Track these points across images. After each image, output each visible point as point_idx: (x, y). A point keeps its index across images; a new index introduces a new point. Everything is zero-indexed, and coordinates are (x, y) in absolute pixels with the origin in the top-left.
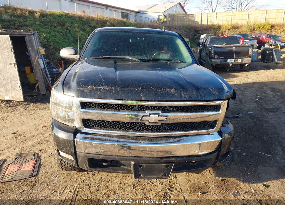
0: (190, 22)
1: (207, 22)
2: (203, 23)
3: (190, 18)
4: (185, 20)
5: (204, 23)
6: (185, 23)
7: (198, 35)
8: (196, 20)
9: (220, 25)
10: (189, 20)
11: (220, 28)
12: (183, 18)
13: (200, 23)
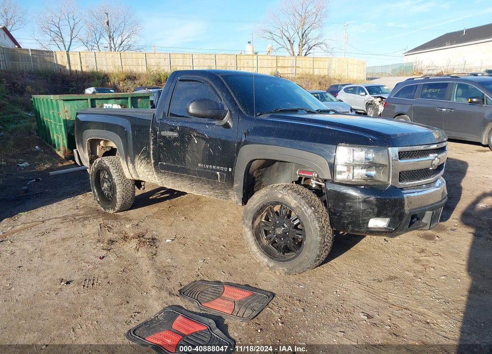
0: (49, 66)
1: (81, 66)
2: (73, 68)
3: (48, 59)
4: (38, 61)
5: (76, 67)
6: (39, 66)
7: (72, 89)
8: (59, 63)
9: (106, 72)
10: (45, 61)
11: (108, 78)
12: (33, 58)
13: (68, 68)
